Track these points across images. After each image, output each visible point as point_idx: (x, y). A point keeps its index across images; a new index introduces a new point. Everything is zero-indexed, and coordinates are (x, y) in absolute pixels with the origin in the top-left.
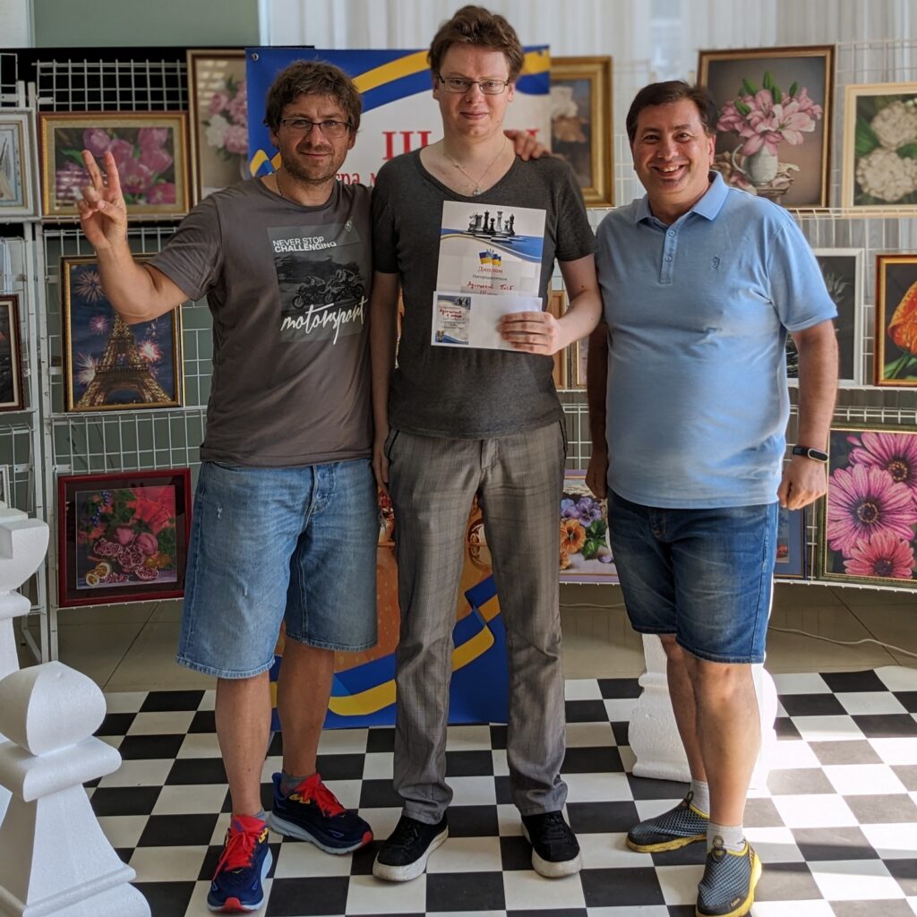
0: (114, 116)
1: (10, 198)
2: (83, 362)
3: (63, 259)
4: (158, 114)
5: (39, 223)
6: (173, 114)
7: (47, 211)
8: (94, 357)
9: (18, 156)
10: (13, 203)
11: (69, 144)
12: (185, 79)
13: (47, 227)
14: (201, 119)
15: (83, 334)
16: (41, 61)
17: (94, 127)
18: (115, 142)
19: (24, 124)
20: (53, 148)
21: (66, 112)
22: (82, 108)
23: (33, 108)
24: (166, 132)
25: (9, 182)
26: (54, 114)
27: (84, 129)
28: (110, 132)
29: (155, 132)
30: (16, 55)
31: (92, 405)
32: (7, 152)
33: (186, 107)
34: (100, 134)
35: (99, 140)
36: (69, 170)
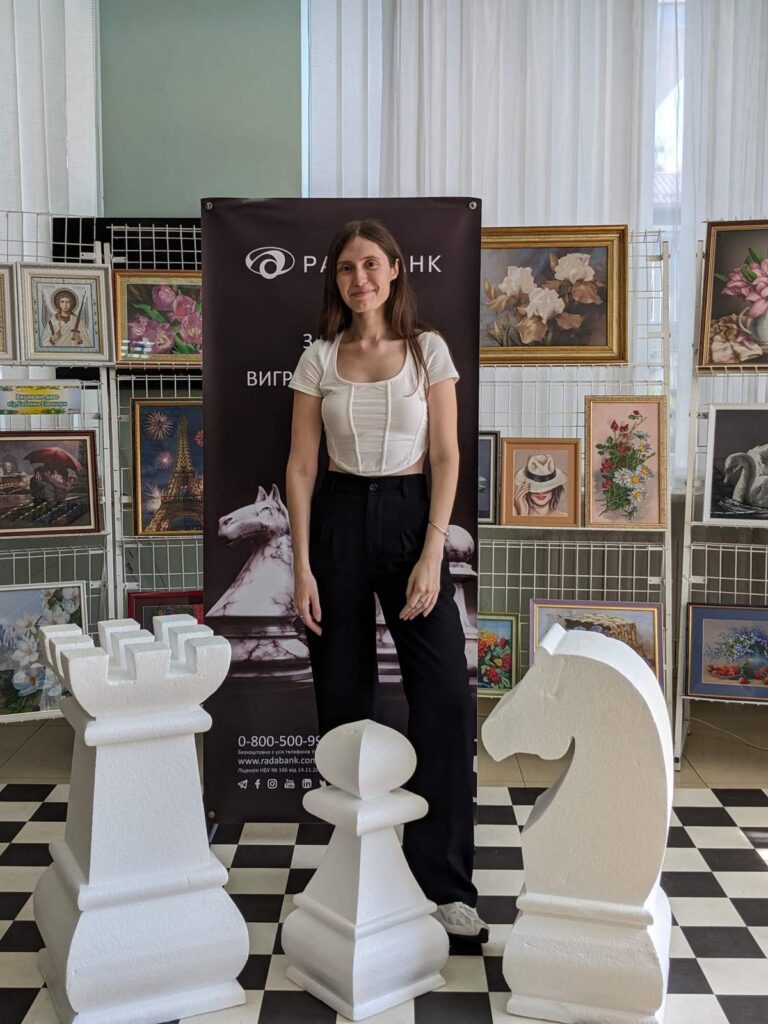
0: (179, 274)
2: (151, 493)
3: (134, 400)
5: (113, 367)
7: (120, 357)
8: (160, 488)
9: (97, 308)
10: (90, 350)
11: (140, 298)
13: (120, 372)
15: (150, 468)
16: (115, 225)
17: (162, 283)
18: (180, 298)
19: (101, 279)
20: (126, 301)
21: (137, 270)
22: (151, 266)
23: (108, 265)
26: (127, 272)
27: (152, 285)
28: (175, 289)
31: (158, 530)
34: (167, 290)
35: (166, 296)
36: (139, 322)
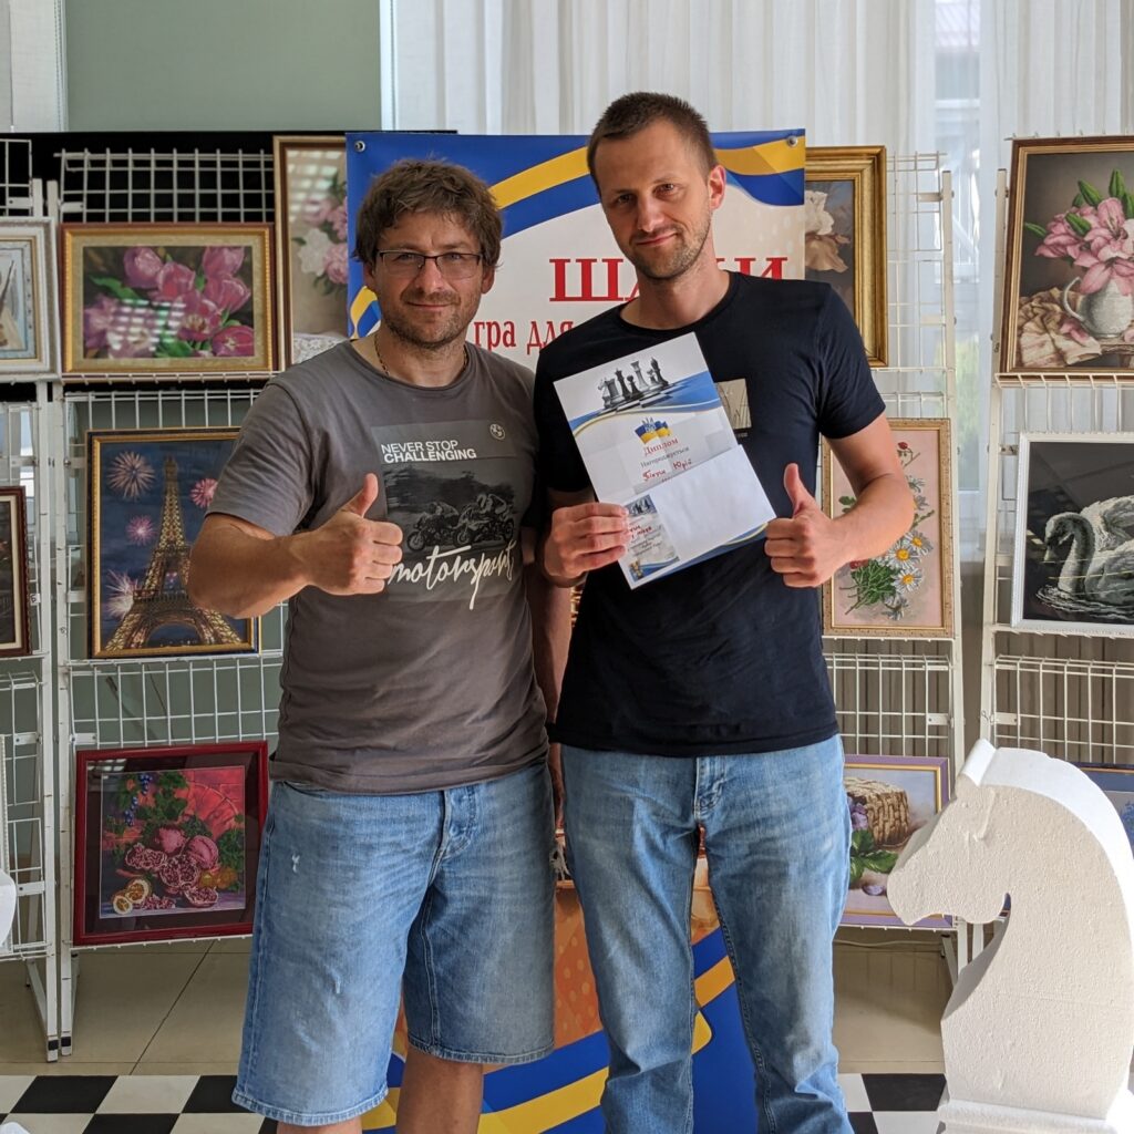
0: (167, 229)
1: (16, 347)
2: (117, 585)
3: (91, 435)
4: (231, 227)
5: (58, 382)
6: (253, 227)
7: (69, 366)
8: (133, 577)
9: (29, 287)
10: (20, 354)
11: (103, 269)
12: (270, 176)
13: (70, 388)
14: (291, 235)
15: (115, 544)
16: (67, 151)
17: (139, 245)
18: (170, 267)
19: (38, 241)
20: (81, 275)
21: (101, 223)
22: (123, 217)
23: (53, 219)
24: (241, 252)
25: (16, 323)
26: (83, 227)
27: (125, 249)
28: (162, 252)
29: (226, 252)
30: (30, 141)
31: (127, 647)
32: (14, 280)
33: (271, 217)
34: (148, 255)
35: (146, 265)
36: (101, 307)
